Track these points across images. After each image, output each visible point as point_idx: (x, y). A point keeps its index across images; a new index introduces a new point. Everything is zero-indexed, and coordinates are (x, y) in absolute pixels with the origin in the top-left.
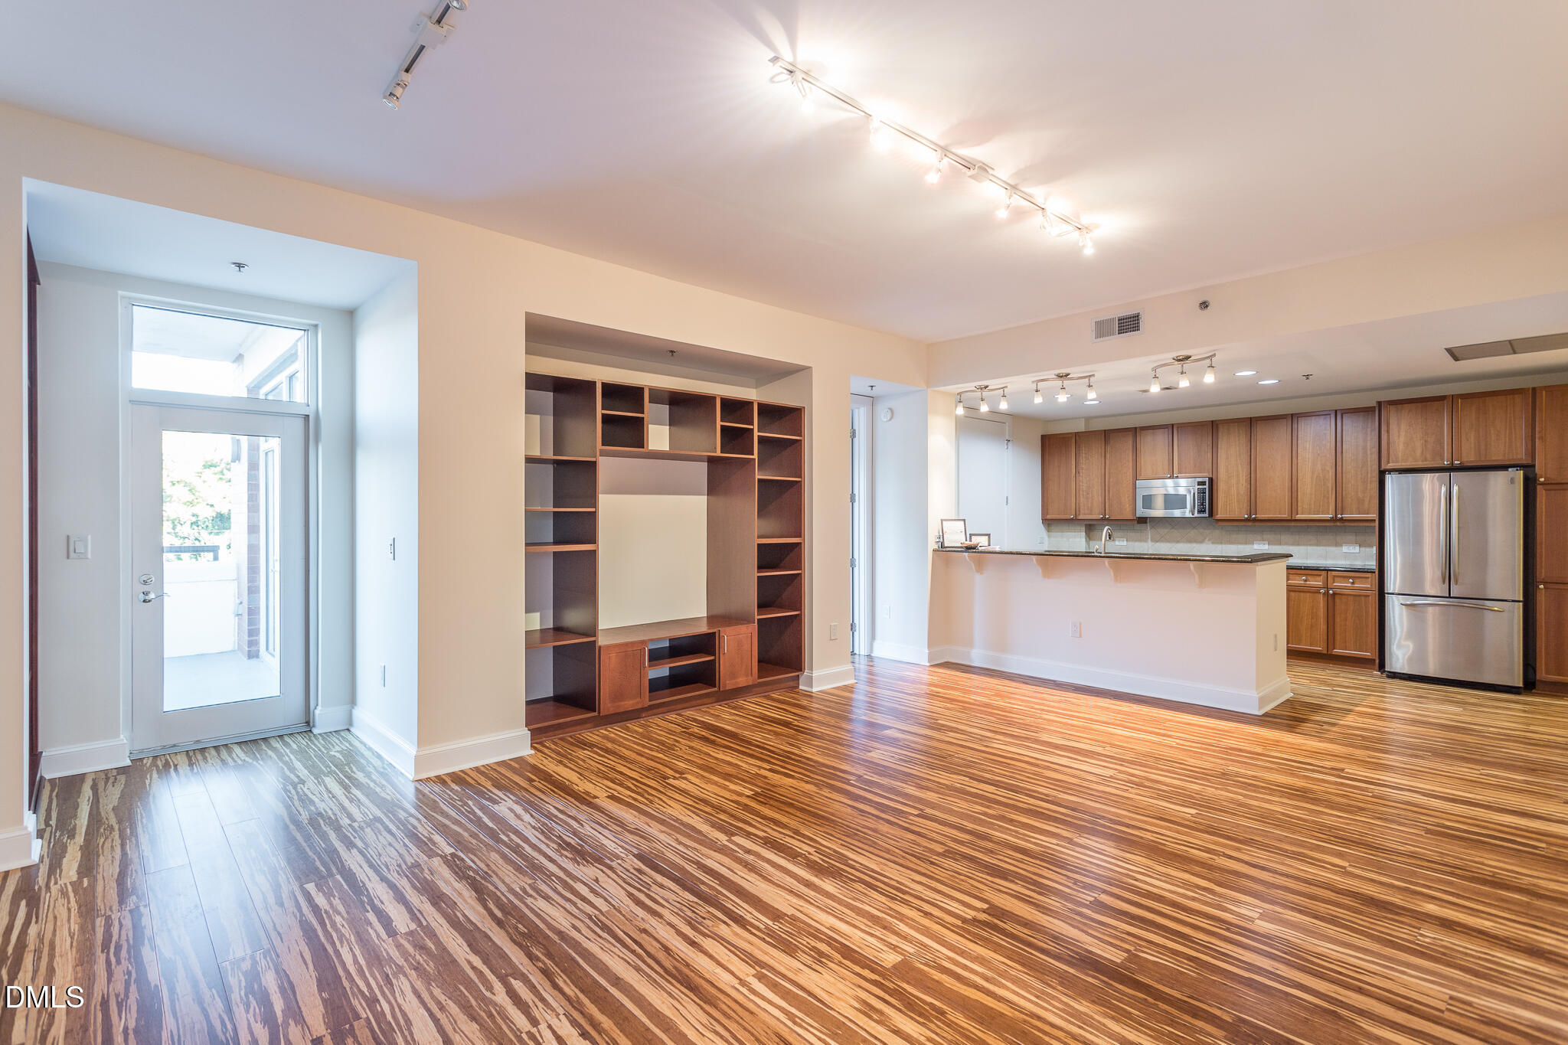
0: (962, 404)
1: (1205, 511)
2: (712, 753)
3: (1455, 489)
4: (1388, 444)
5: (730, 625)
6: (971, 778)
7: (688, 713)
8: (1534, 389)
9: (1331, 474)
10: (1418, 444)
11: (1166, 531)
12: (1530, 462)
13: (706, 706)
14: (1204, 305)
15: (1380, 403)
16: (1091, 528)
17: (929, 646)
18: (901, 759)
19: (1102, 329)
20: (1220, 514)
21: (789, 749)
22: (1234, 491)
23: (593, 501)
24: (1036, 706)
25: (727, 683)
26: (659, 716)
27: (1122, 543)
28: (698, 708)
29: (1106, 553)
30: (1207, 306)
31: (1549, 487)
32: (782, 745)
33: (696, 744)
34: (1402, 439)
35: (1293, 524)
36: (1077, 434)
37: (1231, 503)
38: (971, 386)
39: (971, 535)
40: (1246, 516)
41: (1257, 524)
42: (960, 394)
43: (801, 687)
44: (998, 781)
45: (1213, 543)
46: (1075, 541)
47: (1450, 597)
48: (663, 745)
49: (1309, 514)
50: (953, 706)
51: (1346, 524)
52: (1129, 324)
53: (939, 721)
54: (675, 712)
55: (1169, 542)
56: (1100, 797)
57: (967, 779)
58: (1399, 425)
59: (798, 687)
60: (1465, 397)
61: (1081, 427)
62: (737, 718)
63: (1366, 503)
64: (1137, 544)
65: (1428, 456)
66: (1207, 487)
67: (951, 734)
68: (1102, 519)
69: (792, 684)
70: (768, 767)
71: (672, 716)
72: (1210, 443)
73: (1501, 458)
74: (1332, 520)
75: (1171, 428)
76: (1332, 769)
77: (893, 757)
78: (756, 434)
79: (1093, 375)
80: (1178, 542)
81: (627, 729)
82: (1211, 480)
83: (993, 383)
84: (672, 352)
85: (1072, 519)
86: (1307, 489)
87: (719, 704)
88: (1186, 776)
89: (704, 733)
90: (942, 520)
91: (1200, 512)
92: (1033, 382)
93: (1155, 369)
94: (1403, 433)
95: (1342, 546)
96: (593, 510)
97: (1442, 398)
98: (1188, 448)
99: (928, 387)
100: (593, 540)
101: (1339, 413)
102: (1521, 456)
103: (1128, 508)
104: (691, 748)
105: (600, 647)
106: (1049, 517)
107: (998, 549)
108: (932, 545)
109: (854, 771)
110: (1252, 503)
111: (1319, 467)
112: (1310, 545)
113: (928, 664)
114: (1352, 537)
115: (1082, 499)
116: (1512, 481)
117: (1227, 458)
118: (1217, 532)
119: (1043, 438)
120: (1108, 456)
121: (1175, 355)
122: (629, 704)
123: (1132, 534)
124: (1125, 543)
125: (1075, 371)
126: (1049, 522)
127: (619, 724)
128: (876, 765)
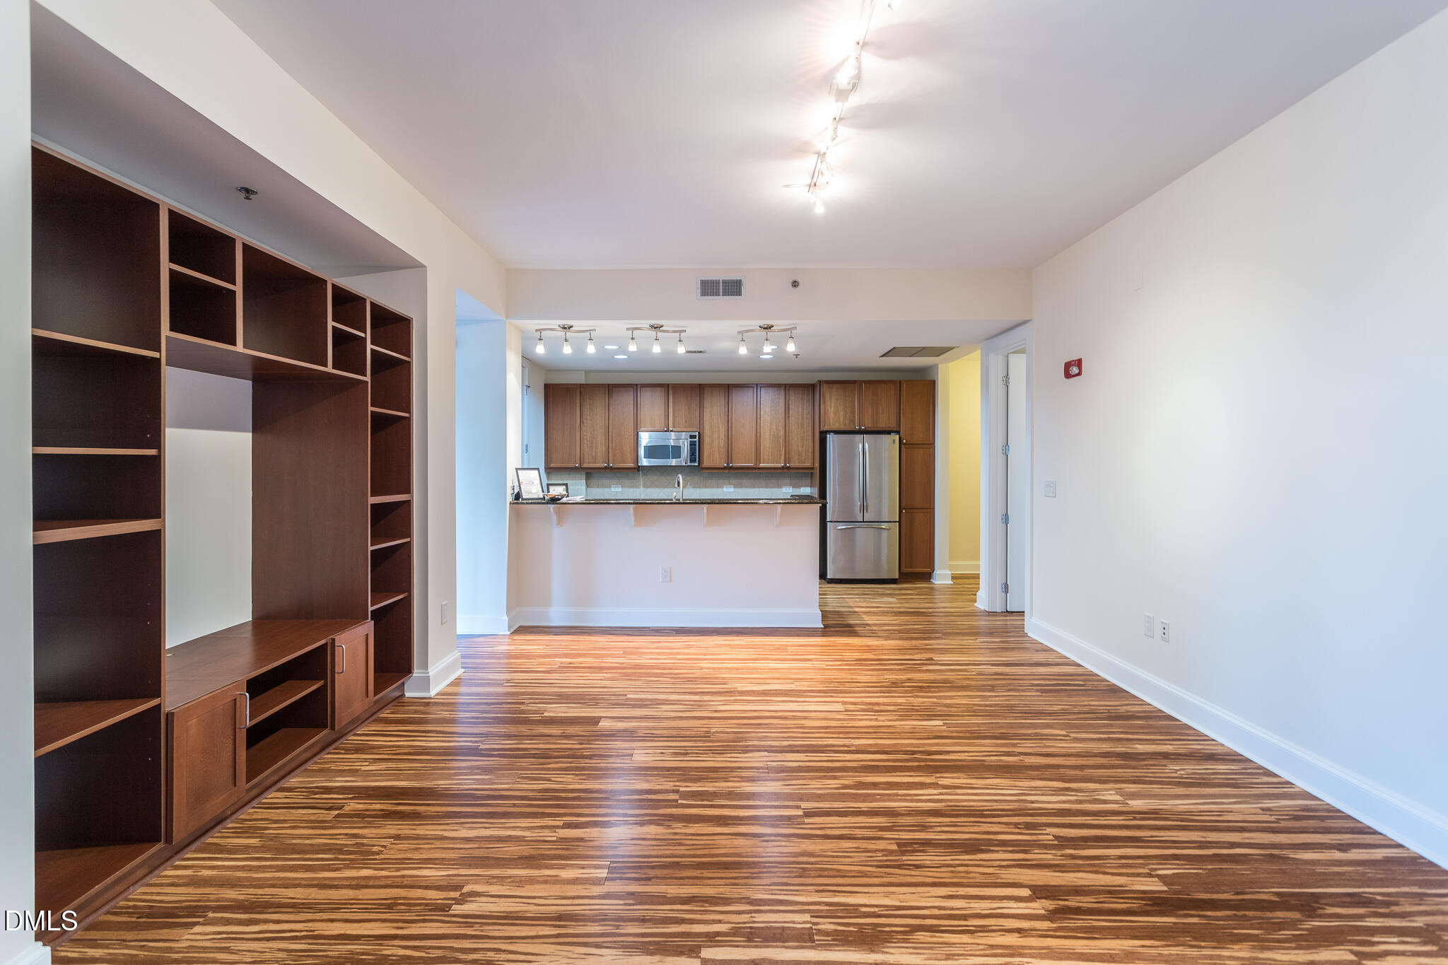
0: (542, 342)
1: (695, 460)
2: (446, 834)
3: (867, 446)
4: (825, 412)
7: (293, 781)
8: (900, 382)
9: (782, 432)
10: (842, 413)
11: (655, 478)
12: (898, 429)
13: (312, 761)
14: (795, 284)
15: (820, 381)
16: (590, 474)
17: (508, 613)
18: (676, 754)
19: (709, 288)
20: (706, 464)
21: (541, 787)
22: (716, 443)
24: (678, 657)
25: (343, 716)
26: (254, 803)
27: (617, 490)
28: (303, 768)
30: (795, 286)
31: (908, 446)
32: (519, 783)
33: (392, 828)
34: (832, 409)
35: (757, 471)
36: (581, 385)
37: (713, 455)
38: (555, 323)
39: (548, 485)
40: (725, 465)
41: (732, 471)
42: (540, 330)
43: (408, 694)
44: (790, 746)
45: (693, 487)
46: (578, 490)
47: (863, 522)
48: (340, 851)
49: (768, 463)
50: (609, 675)
51: (791, 471)
52: (733, 288)
53: (628, 696)
54: (274, 788)
55: (658, 487)
56: (875, 733)
57: (766, 754)
58: (831, 399)
59: (403, 695)
60: (867, 382)
62: (390, 765)
63: (803, 455)
64: (631, 490)
65: (847, 422)
66: (697, 439)
67: (665, 707)
68: (606, 468)
69: (397, 694)
70: (561, 823)
71: (273, 796)
72: (698, 402)
73: (884, 426)
74: (783, 468)
75: (667, 388)
76: (927, 660)
77: (662, 753)
78: (369, 346)
79: (685, 331)
80: (666, 487)
81: (219, 849)
82: (699, 433)
83: (578, 324)
84: (247, 191)
85: (576, 467)
86: (766, 443)
87: (327, 751)
88: (881, 693)
89: (378, 806)
90: (517, 469)
91: (691, 461)
92: (628, 329)
93: (741, 333)
94: (833, 405)
95: (781, 487)
96: (153, 452)
97: (854, 382)
98: (681, 409)
99: (507, 319)
100: (155, 511)
101: (787, 388)
102: (892, 424)
103: (629, 456)
104: (397, 837)
105: (170, 716)
106: (552, 465)
107: (578, 499)
108: (510, 498)
109: (659, 787)
110: (729, 456)
111: (774, 427)
112: (762, 487)
113: (509, 633)
114: (787, 481)
115: (586, 449)
116: (894, 441)
117: (711, 416)
118: (696, 478)
119: (547, 387)
120: (611, 408)
121: (763, 323)
122: (216, 805)
123: (627, 482)
124: (620, 489)
126: (551, 469)
127: (194, 847)
128: (669, 771)
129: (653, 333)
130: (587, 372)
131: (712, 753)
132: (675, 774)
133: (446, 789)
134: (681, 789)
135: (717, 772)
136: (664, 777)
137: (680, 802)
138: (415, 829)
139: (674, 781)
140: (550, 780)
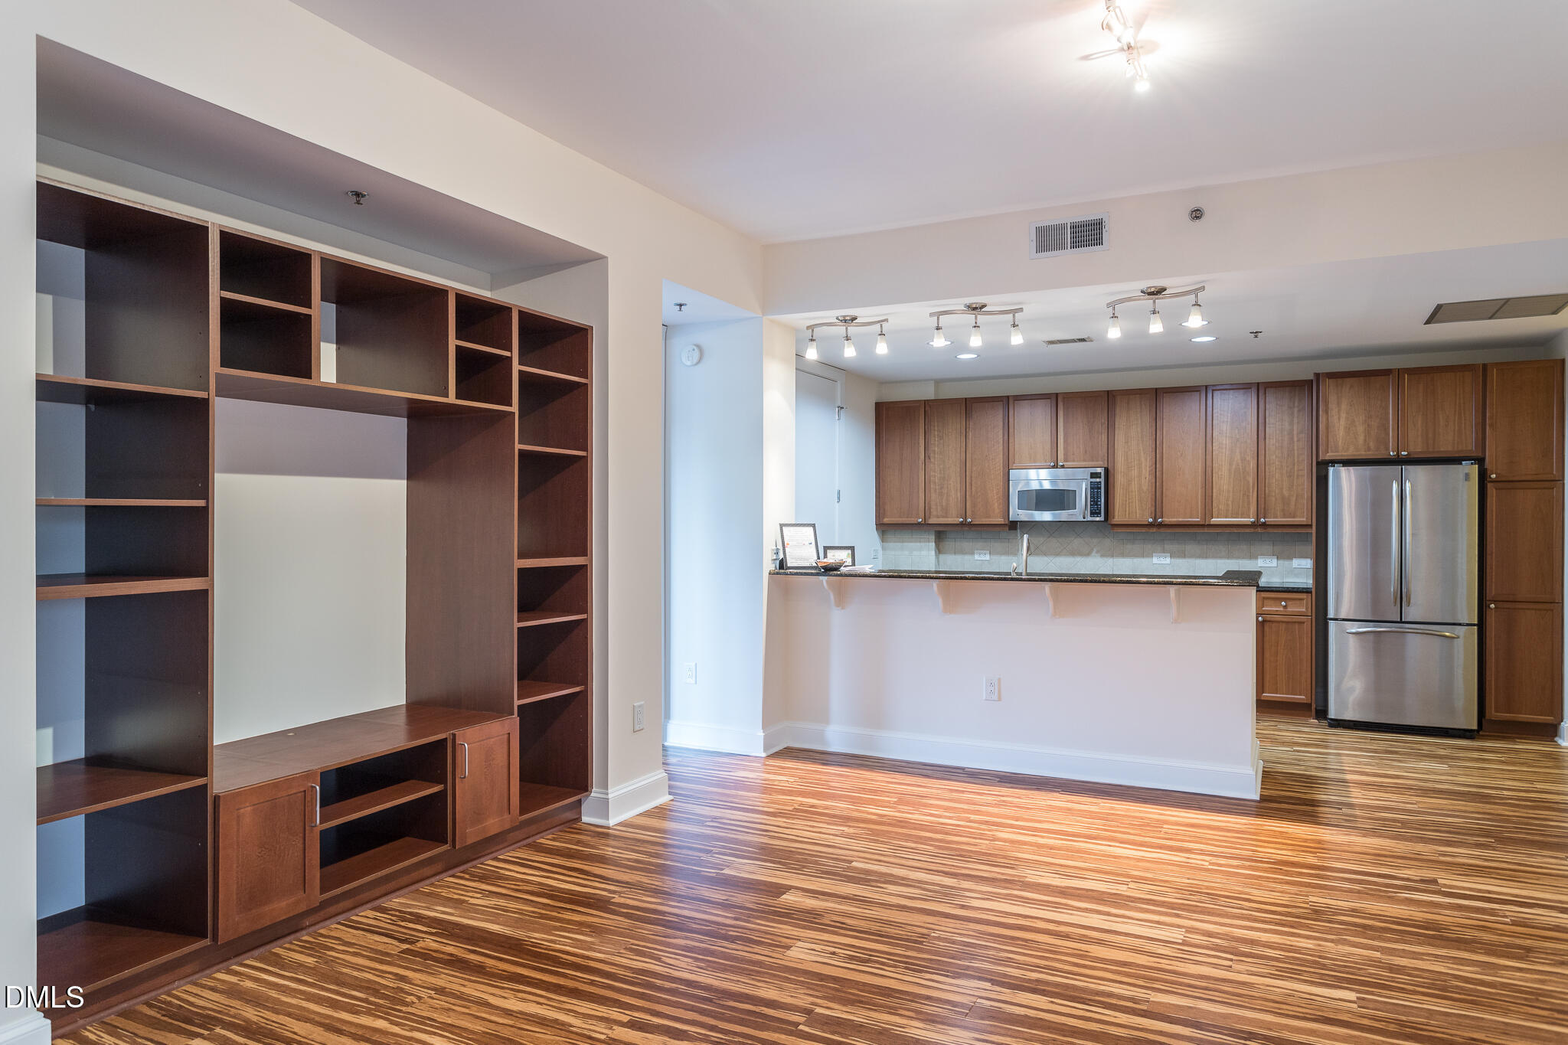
0: (814, 343)
1: (1100, 513)
2: (492, 1000)
3: (1408, 486)
4: (1327, 428)
5: (470, 721)
6: (993, 982)
7: (396, 902)
8: (1485, 366)
9: (1253, 464)
10: (1361, 429)
11: (1042, 539)
12: (1480, 455)
13: (428, 882)
14: (1197, 214)
15: (1317, 375)
16: (942, 534)
17: (764, 727)
18: (852, 958)
19: (1048, 239)
20: (1118, 517)
21: (640, 965)
22: (1134, 487)
23: (202, 487)
24: (973, 817)
25: (469, 833)
26: (340, 918)
27: (983, 558)
28: (413, 887)
29: (1028, 574)
30: (1197, 218)
31: (1500, 485)
32: (620, 955)
33: (445, 979)
34: (1343, 422)
35: (1206, 530)
36: (926, 403)
37: (1130, 504)
38: (830, 315)
39: (826, 548)
40: (1151, 520)
41: (1162, 530)
42: (811, 328)
43: (585, 819)
44: (1038, 981)
45: (1102, 556)
46: (921, 554)
47: (1401, 622)
48: (376, 992)
49: (1226, 517)
50: (851, 830)
51: (1271, 530)
52: (1089, 234)
53: (854, 864)
54: (369, 905)
55: (1045, 555)
56: (1206, 989)
57: (987, 985)
58: (1339, 404)
59: (579, 819)
60: (1412, 371)
61: (928, 393)
62: (502, 902)
63: (1293, 503)
64: (1004, 558)
65: (1372, 445)
66: (1102, 480)
67: (892, 888)
68: (962, 524)
69: (570, 815)
70: (625, 1019)
71: (366, 915)
72: (1104, 420)
73: (1450, 448)
74: (1253, 525)
75: (1055, 399)
76: (1422, 881)
77: (834, 953)
78: (516, 367)
79: (1021, 310)
80: (1058, 554)
81: (278, 961)
82: (1107, 470)
83: (864, 314)
84: (358, 194)
85: (919, 524)
86: (1223, 483)
87: (451, 872)
88: (1277, 924)
89: (452, 948)
90: (782, 526)
91: (1092, 514)
92: (932, 315)
93: (1112, 305)
94: (1343, 415)
95: (1256, 558)
96: (201, 503)
97: (1386, 373)
98: (1077, 432)
99: (763, 315)
100: (202, 568)
101: (1261, 389)
102: (1469, 445)
103: (996, 507)
104: (441, 991)
105: (217, 798)
106: (886, 520)
107: (868, 569)
108: (769, 565)
109: (789, 1000)
110: (1158, 502)
111: (1238, 457)
112: (1221, 558)
113: (764, 755)
114: (1267, 547)
115: (934, 496)
116: (1467, 477)
117: (1127, 442)
118: (1107, 542)
119: (880, 407)
120: (970, 435)
121: (1145, 285)
122: (280, 908)
123: (997, 545)
124: (987, 557)
125: (993, 302)
126: (886, 528)
127: (256, 953)
128: (821, 980)
129: (970, 318)
130: (938, 382)
131: (906, 968)
132: (826, 987)
133: (535, 945)
134: (818, 1010)
135: (889, 996)
136: (808, 988)
137: (801, 1027)
138: (464, 986)
139: (817, 997)
140: (659, 959)
